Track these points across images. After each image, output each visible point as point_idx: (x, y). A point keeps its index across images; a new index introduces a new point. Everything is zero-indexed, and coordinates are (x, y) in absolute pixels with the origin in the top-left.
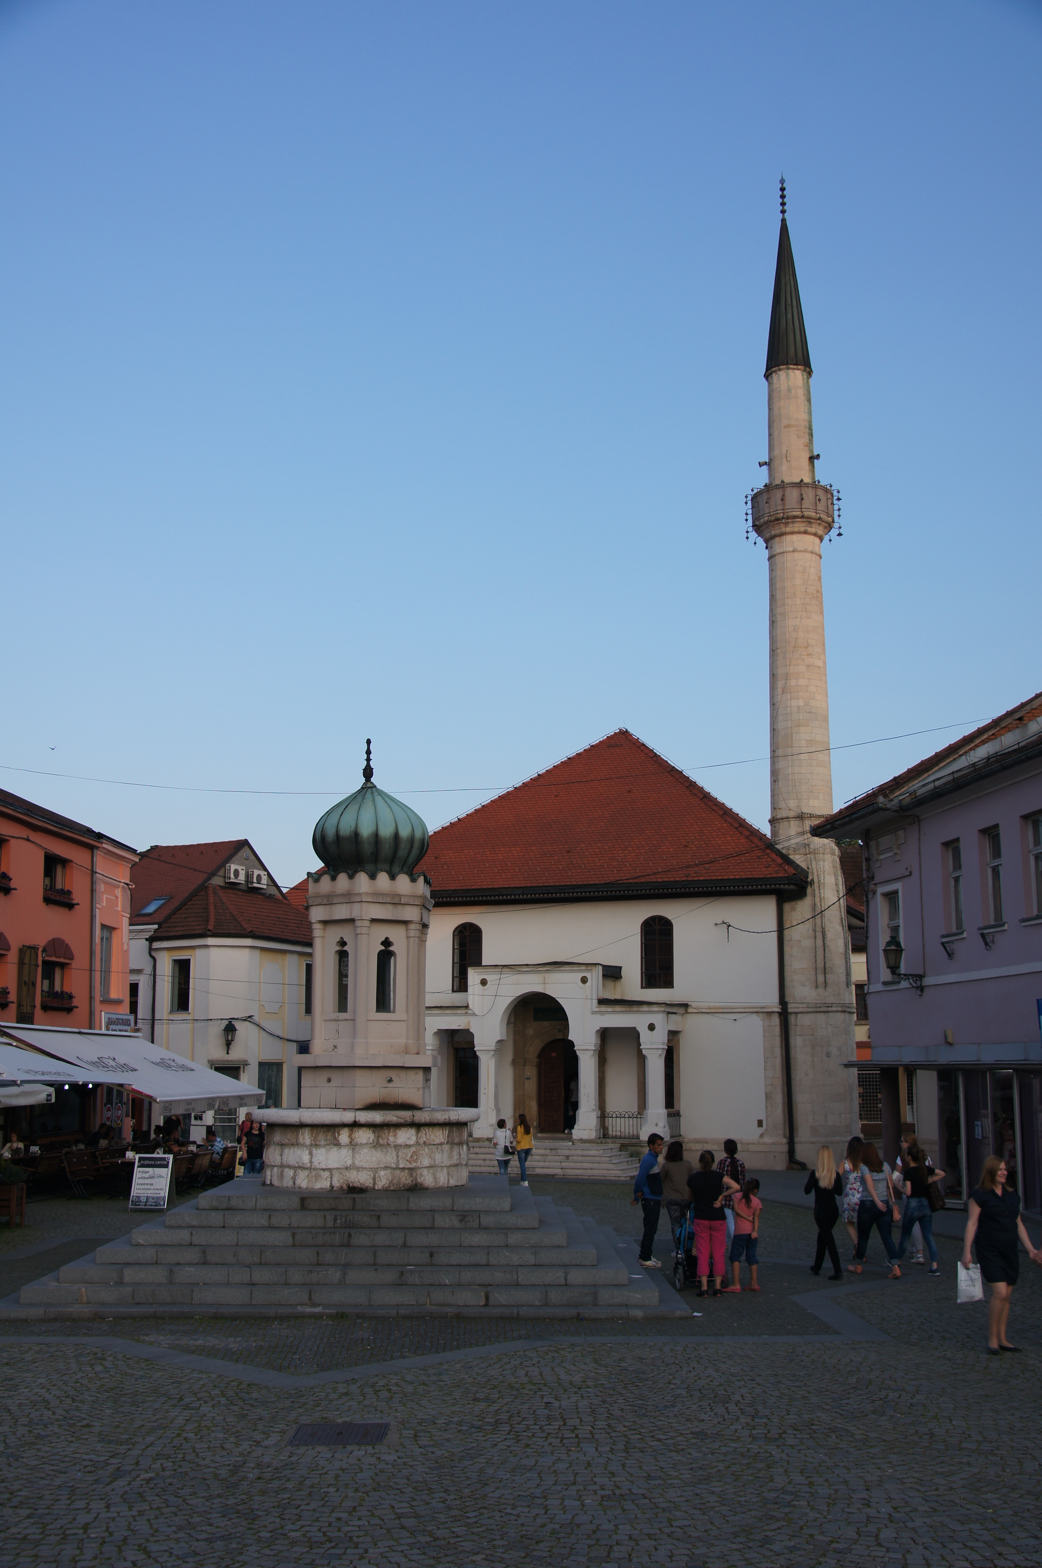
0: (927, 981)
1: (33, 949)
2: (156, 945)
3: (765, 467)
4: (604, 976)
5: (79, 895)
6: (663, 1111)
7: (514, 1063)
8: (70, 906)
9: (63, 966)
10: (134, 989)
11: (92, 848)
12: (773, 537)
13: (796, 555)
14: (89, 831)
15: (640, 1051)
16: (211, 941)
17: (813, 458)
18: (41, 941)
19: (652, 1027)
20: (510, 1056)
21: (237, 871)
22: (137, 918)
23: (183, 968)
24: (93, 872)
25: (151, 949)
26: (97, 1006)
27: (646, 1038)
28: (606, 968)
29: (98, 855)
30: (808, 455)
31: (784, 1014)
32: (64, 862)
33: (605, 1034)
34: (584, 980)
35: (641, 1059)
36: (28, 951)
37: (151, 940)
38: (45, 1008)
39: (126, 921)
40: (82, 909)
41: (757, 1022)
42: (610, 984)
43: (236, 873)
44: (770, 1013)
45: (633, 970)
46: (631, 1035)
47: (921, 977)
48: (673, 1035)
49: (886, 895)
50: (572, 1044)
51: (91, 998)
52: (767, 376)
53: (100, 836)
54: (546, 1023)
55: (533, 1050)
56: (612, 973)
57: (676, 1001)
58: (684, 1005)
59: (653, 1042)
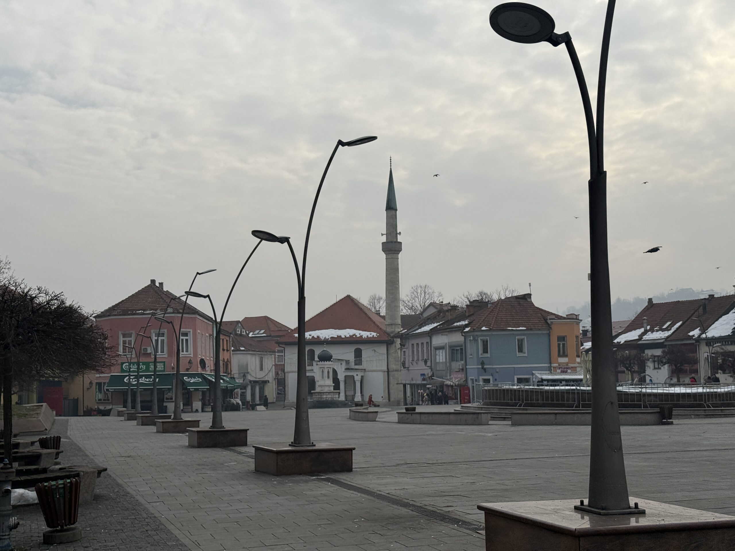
0: (410, 369)
3: (386, 237)
4: (346, 363)
6: (360, 394)
13: (392, 259)
15: (354, 380)
19: (357, 375)
21: (239, 331)
27: (356, 378)
28: (346, 361)
31: (388, 372)
33: (346, 377)
34: (341, 364)
35: (355, 382)
41: (382, 374)
42: (347, 365)
44: (385, 372)
45: (352, 361)
46: (353, 377)
47: (409, 368)
48: (362, 377)
50: (338, 379)
52: (386, 212)
57: (363, 368)
58: (365, 370)
59: (358, 378)
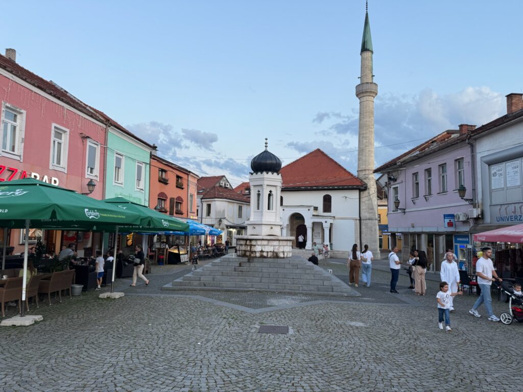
0: (406, 211)
1: (174, 198)
2: (203, 200)
3: (360, 79)
4: (314, 209)
5: (185, 186)
7: (291, 230)
8: (183, 189)
9: (181, 203)
10: (198, 210)
11: (188, 175)
12: (361, 97)
13: (367, 102)
14: (187, 171)
15: (322, 228)
16: (216, 199)
17: (373, 76)
18: (175, 197)
19: (326, 222)
20: (289, 228)
21: (223, 183)
22: (198, 193)
23: (209, 206)
24: (188, 181)
25: (201, 201)
26: (189, 214)
27: (325, 225)
28: (314, 207)
29: (189, 176)
30: (371, 75)
31: (360, 220)
32: (181, 178)
33: (314, 223)
34: (309, 210)
35: (323, 230)
36: (172, 200)
37: (202, 199)
38: (176, 213)
39: (196, 193)
40: (185, 190)
41: (353, 222)
42: (315, 211)
43: (222, 184)
44: (356, 220)
45: (321, 208)
46: (321, 224)
47: (405, 209)
48: (331, 224)
49: (394, 188)
50: (305, 226)
51: (188, 211)
52: (361, 54)
53: (190, 172)
54: (299, 221)
55: (295, 227)
56: (316, 209)
57: (332, 216)
58: (334, 217)
59: (326, 226)
